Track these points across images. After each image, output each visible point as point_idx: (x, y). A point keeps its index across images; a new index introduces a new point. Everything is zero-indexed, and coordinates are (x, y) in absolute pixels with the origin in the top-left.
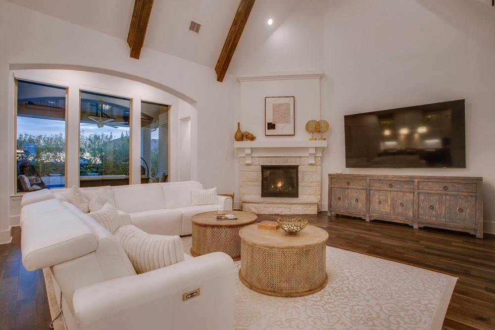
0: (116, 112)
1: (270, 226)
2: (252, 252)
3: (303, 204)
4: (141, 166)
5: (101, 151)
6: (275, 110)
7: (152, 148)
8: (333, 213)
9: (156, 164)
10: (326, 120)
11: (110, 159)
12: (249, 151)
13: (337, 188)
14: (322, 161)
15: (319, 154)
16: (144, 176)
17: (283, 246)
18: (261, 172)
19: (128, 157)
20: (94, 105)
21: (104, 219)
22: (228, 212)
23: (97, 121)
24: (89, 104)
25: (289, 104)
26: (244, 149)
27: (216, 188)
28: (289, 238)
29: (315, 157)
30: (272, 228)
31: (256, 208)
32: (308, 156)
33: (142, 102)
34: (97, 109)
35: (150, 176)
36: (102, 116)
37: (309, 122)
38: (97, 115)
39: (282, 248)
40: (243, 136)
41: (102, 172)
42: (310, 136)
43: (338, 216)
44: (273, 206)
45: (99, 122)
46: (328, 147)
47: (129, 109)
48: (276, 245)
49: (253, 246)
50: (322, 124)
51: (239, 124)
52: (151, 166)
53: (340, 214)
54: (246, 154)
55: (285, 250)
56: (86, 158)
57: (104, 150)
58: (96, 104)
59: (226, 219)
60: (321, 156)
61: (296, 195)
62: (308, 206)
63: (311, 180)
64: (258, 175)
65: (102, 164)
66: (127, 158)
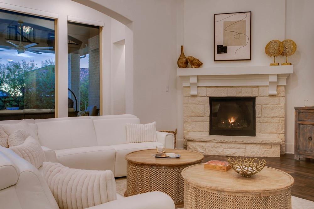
0: (38, 35)
1: (219, 167)
2: (197, 196)
3: (262, 144)
4: (69, 98)
5: (22, 81)
6: (226, 29)
7: (81, 78)
8: (301, 157)
9: (85, 96)
10: (292, 39)
11: (33, 91)
12: (194, 80)
13: (307, 125)
14: (286, 91)
15: (283, 83)
16: (72, 110)
17: (235, 190)
18: (209, 105)
19: (54, 89)
20: (13, 28)
21: (26, 154)
22: (170, 150)
23: (17, 46)
24: (7, 25)
25: (245, 21)
26: (189, 77)
27: (155, 122)
28: (242, 181)
29: (277, 86)
30: (222, 169)
31: (203, 148)
32: (268, 85)
33: (69, 23)
34: (17, 32)
35: (79, 109)
36: (22, 41)
37: (269, 43)
38: (16, 39)
39: (233, 193)
40: (187, 62)
41: (23, 106)
42: (271, 60)
43: (308, 161)
44: (224, 145)
45: (20, 47)
46: (294, 74)
47: (54, 31)
48: (226, 189)
49: (198, 190)
50: (287, 45)
51: (182, 47)
52: (79, 99)
53: (311, 157)
54: (191, 84)
55: (238, 195)
56: (4, 90)
57: (25, 80)
58: (15, 26)
59: (167, 157)
60: (285, 84)
61: (252, 133)
62: (269, 147)
63: (272, 115)
64: (206, 109)
65: (23, 97)
66: (52, 90)
